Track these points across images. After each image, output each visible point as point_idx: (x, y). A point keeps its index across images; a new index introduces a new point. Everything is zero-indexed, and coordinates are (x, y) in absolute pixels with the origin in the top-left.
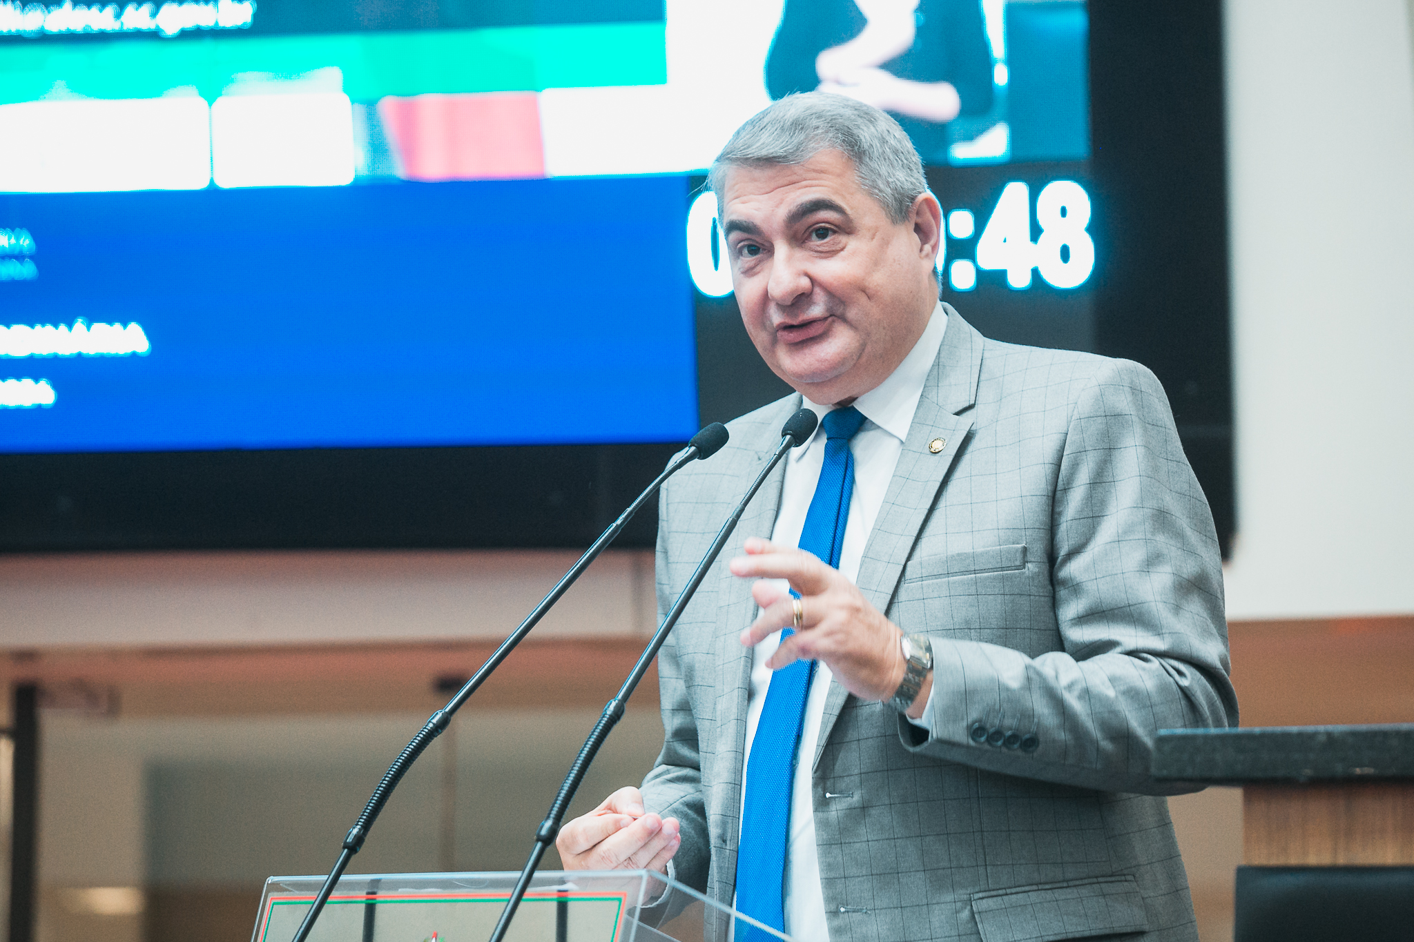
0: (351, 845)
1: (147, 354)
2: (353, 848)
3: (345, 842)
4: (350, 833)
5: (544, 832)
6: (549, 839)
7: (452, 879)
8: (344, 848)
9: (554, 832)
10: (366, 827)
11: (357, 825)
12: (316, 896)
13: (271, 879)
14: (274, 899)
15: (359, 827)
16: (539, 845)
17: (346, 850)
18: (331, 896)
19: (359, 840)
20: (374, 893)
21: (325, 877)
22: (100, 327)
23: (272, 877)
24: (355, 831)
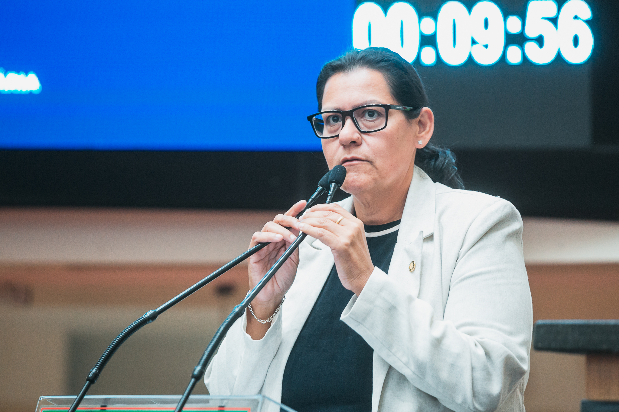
0: (91, 379)
1: (37, 93)
2: (92, 381)
3: (88, 377)
4: (91, 372)
5: (196, 372)
6: (199, 377)
7: (150, 399)
8: (87, 380)
9: (202, 373)
10: (100, 369)
11: (95, 367)
12: (70, 408)
13: (42, 397)
14: (44, 409)
15: (96, 368)
16: (193, 380)
17: (88, 382)
18: (78, 407)
19: (96, 375)
20: (105, 406)
21: (75, 397)
22: (12, 75)
23: (42, 396)
24: (94, 371)
